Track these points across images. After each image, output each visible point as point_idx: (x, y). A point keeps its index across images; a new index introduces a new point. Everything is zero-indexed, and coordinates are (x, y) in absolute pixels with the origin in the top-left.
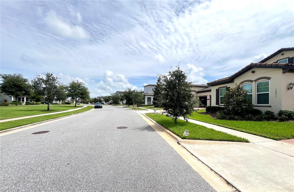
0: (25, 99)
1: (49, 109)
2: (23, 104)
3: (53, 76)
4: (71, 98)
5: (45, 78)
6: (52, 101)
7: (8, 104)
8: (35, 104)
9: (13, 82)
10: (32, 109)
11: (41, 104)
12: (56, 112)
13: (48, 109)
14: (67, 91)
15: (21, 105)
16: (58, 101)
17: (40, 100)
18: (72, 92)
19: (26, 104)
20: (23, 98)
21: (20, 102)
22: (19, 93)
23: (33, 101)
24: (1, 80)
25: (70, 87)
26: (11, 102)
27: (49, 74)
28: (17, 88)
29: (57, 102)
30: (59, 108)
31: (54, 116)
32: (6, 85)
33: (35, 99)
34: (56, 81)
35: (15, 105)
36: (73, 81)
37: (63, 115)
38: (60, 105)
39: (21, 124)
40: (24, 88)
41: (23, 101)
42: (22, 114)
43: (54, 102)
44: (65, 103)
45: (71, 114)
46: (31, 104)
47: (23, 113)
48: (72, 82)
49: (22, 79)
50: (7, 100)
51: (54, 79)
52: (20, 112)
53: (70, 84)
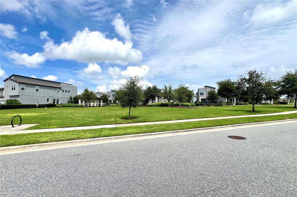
0: (235, 100)
1: (255, 110)
2: (234, 104)
3: (256, 73)
4: (286, 95)
5: (247, 77)
6: (261, 101)
7: (223, 105)
8: (243, 104)
9: (225, 87)
10: (238, 109)
11: (249, 104)
12: (263, 114)
13: (253, 110)
14: (279, 87)
15: (232, 105)
16: (269, 100)
17: (248, 100)
18: (287, 88)
19: (236, 104)
20: (234, 99)
21: (231, 103)
22: (229, 95)
23: (242, 101)
24: (218, 87)
25: (283, 81)
26: (225, 103)
27: (252, 72)
28: (228, 91)
29: (268, 102)
30: (268, 109)
31: (258, 119)
32: (220, 89)
33: (243, 100)
34: (261, 78)
35: (227, 105)
36: (288, 72)
37: (272, 119)
38: (271, 105)
39: (223, 123)
40: (232, 90)
41: (234, 101)
42: (228, 114)
43: (263, 102)
44: (278, 102)
45: (285, 119)
46: (240, 105)
47: (230, 113)
48: (286, 74)
49: (231, 83)
50: (222, 101)
51: (258, 76)
52: (228, 111)
53: (282, 77)
